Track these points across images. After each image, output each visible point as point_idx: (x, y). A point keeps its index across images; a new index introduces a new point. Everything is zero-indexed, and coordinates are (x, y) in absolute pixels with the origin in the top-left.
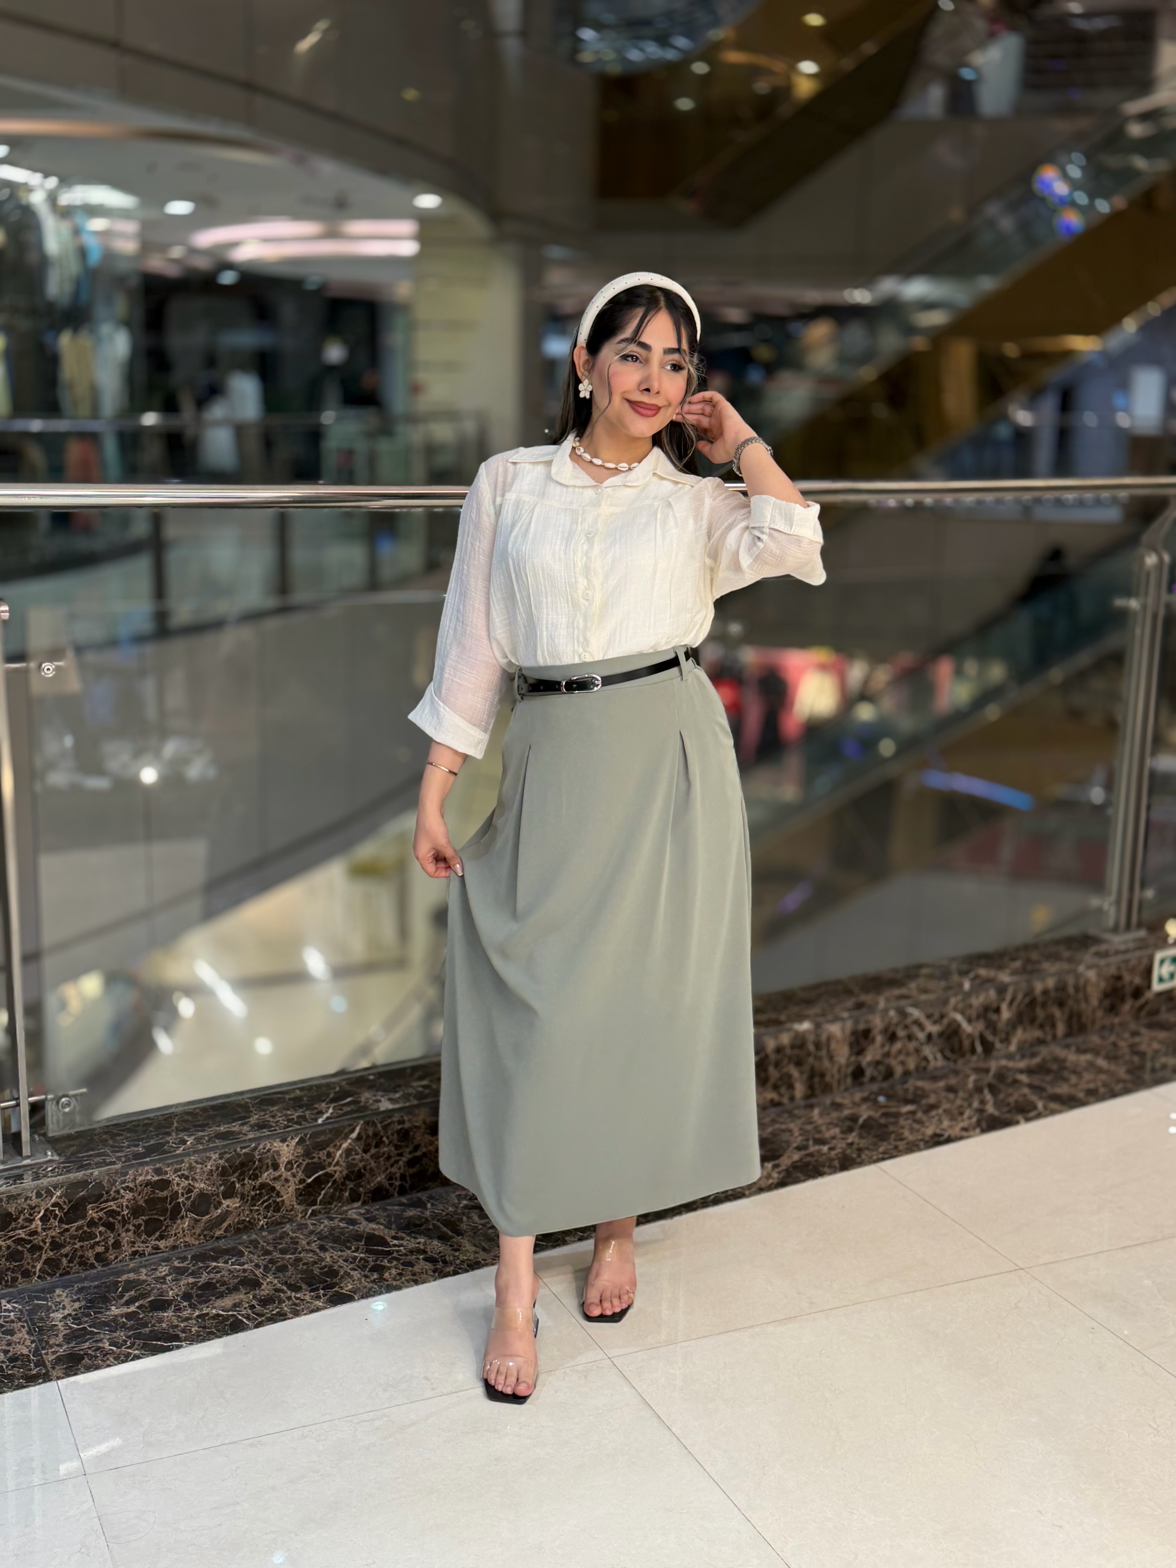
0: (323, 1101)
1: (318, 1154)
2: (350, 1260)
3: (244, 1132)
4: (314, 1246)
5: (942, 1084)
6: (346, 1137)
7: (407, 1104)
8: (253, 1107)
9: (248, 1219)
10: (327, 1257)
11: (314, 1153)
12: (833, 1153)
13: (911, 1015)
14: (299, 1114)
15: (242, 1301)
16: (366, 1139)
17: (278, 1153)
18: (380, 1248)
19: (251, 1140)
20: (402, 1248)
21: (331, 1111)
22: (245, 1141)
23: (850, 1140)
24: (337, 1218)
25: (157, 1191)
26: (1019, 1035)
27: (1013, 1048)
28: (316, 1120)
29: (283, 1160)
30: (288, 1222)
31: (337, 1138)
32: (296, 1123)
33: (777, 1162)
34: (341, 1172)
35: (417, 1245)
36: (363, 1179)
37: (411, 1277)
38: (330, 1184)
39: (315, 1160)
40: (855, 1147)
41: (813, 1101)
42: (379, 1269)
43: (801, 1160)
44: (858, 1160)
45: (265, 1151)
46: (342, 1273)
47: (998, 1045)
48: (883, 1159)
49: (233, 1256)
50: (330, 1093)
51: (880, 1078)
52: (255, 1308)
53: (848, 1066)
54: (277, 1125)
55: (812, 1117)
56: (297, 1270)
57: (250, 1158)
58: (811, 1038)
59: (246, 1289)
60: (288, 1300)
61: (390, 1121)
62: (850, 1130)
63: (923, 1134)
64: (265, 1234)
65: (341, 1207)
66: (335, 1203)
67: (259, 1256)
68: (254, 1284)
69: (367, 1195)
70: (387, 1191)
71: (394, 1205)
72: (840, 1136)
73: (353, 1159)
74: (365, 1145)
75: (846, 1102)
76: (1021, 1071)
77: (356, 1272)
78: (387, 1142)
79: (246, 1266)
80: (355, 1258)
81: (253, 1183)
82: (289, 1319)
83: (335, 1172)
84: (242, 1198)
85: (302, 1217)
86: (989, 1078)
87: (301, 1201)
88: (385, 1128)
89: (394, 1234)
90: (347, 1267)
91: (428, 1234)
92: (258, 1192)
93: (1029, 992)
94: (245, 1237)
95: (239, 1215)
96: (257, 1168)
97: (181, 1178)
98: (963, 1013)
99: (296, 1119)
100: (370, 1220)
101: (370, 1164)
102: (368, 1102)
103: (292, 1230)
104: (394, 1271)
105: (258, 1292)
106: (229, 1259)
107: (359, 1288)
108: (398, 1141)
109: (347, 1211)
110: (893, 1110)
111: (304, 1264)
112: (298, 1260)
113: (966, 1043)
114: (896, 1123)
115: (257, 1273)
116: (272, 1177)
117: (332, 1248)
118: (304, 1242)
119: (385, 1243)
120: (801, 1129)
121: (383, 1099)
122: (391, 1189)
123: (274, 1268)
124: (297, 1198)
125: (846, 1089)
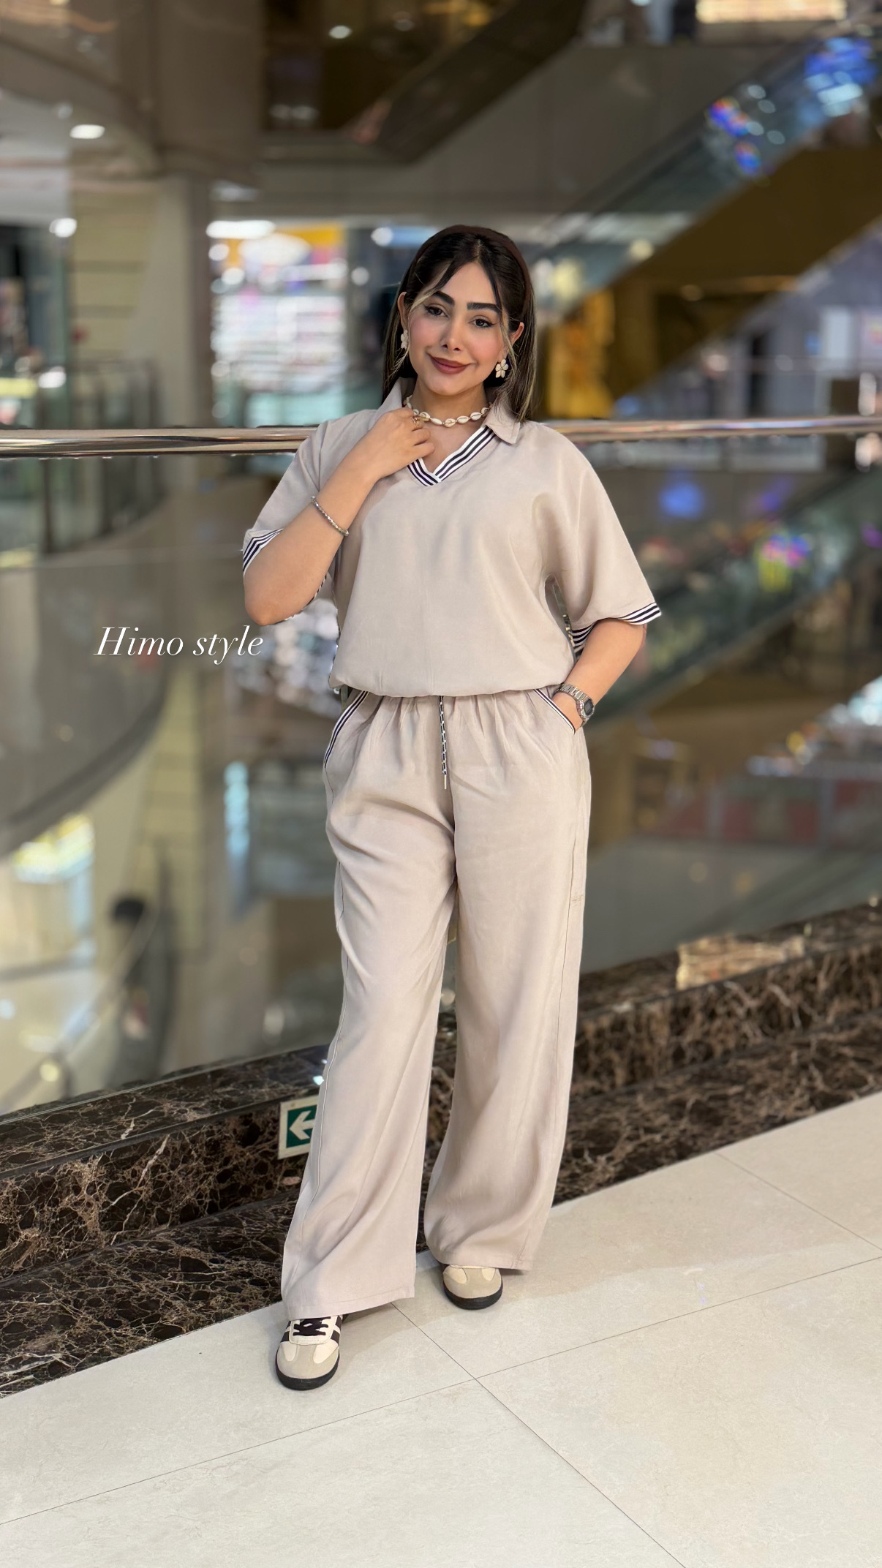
0: (122, 1114)
1: (123, 1173)
2: (169, 1288)
3: (40, 1153)
4: (125, 1276)
5: (764, 1062)
6: (153, 1153)
7: (216, 1113)
8: (44, 1125)
9: (48, 1250)
10: (143, 1285)
11: (117, 1172)
12: (667, 1142)
13: (730, 990)
14: (98, 1130)
15: (57, 1341)
16: (173, 1153)
17: (79, 1175)
18: (200, 1273)
19: (49, 1162)
20: (224, 1272)
21: (132, 1125)
22: (43, 1163)
23: (682, 1127)
24: (146, 1242)
26: (837, 1007)
27: (830, 1020)
28: (119, 1136)
29: (86, 1182)
30: (91, 1251)
31: (142, 1155)
32: (96, 1141)
33: (610, 1155)
34: (147, 1192)
35: (240, 1268)
36: (171, 1198)
37: (240, 1303)
38: (136, 1206)
39: (119, 1180)
40: (688, 1134)
41: (635, 1087)
42: (204, 1297)
43: (635, 1151)
44: (696, 1148)
45: (65, 1173)
46: (163, 1304)
47: (816, 1018)
48: (721, 1145)
49: (37, 1292)
50: (128, 1106)
51: (701, 1058)
52: (74, 1348)
53: (669, 1046)
54: (76, 1144)
55: (636, 1105)
56: (111, 1302)
57: (49, 1183)
58: (631, 1019)
59: (58, 1328)
60: (109, 1338)
61: (198, 1132)
62: (680, 1116)
63: (757, 1116)
64: (67, 1265)
65: (148, 1230)
66: (141, 1227)
67: (65, 1291)
68: (66, 1322)
69: (176, 1215)
70: (197, 1210)
71: (205, 1225)
72: (670, 1123)
73: (160, 1177)
74: (172, 1161)
75: (669, 1086)
76: (844, 1044)
77: (178, 1301)
78: (196, 1156)
79: (53, 1303)
80: (175, 1286)
81: (53, 1210)
82: (114, 1358)
83: (141, 1192)
84: (42, 1225)
85: (106, 1245)
86: (812, 1053)
87: (106, 1226)
88: (193, 1141)
89: (212, 1257)
90: (167, 1297)
91: (249, 1254)
92: (58, 1219)
93: (845, 961)
94: (46, 1271)
95: (39, 1246)
96: (57, 1192)
98: (781, 985)
99: (95, 1136)
100: (183, 1243)
101: (179, 1181)
102: (172, 1113)
103: (96, 1259)
104: (219, 1298)
105: (72, 1330)
106: (33, 1296)
107: (185, 1320)
108: (207, 1155)
109: (154, 1235)
110: (721, 1092)
111: (119, 1296)
112: (110, 1292)
113: (785, 1018)
114: (725, 1107)
115: (68, 1309)
116: (73, 1202)
117: (146, 1276)
118: (114, 1272)
119: (205, 1268)
120: (628, 1118)
121: (187, 1109)
122: (201, 1208)
123: (85, 1302)
124: (100, 1223)
125: (667, 1073)
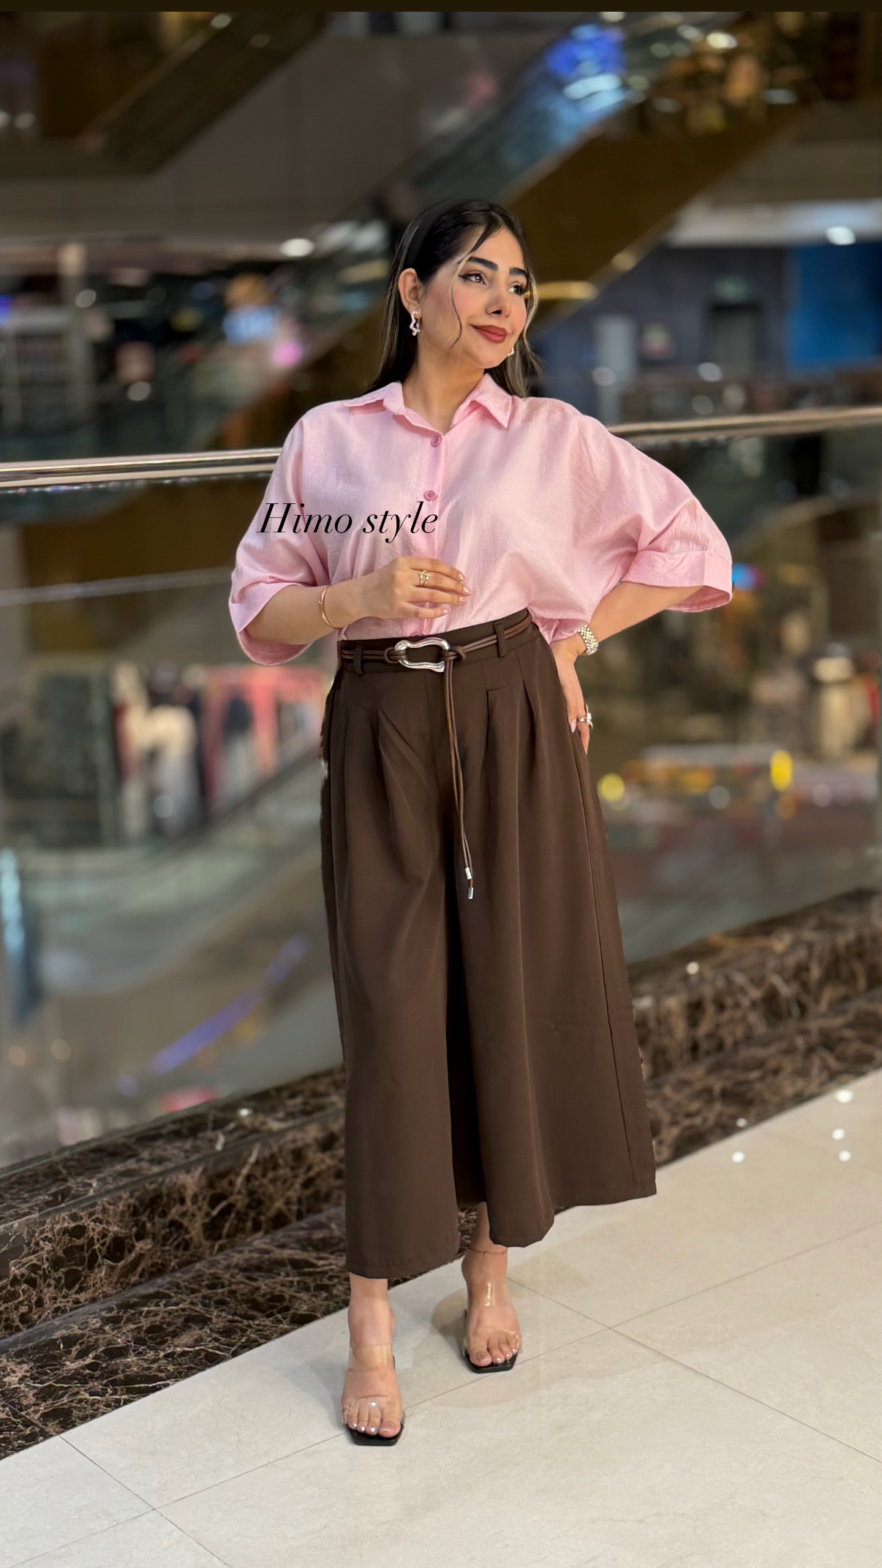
25: (74, 1239)
97: (95, 1222)
